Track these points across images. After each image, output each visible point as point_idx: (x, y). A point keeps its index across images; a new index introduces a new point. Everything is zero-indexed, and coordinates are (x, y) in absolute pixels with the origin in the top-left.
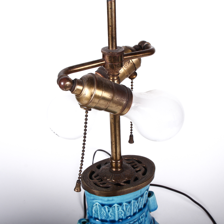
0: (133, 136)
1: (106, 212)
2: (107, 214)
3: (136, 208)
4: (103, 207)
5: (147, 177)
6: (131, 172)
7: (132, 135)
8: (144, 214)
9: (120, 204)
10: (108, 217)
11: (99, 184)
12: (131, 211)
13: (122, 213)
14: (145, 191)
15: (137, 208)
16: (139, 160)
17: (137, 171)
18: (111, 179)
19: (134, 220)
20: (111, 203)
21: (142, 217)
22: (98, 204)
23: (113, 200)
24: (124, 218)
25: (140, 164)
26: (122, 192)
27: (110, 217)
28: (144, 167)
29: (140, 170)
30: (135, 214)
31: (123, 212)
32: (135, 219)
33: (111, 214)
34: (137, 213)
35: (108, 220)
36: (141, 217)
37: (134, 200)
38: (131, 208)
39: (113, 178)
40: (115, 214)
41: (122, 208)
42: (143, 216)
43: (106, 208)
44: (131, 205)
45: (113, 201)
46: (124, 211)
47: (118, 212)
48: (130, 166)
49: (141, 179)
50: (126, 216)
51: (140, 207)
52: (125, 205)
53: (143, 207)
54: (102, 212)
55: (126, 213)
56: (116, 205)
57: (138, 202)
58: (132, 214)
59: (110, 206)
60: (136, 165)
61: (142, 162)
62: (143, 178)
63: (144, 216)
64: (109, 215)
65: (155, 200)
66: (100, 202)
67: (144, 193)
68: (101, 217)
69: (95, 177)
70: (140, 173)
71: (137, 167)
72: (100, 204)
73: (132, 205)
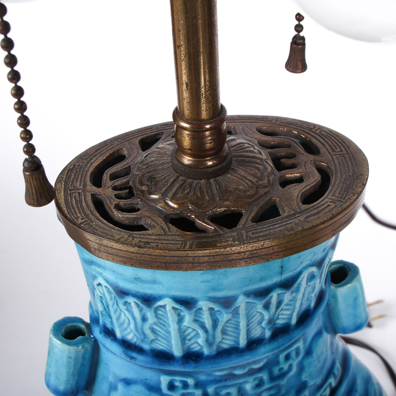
0: (304, 44)
1: (134, 318)
2: (139, 327)
3: (260, 323)
4: (123, 301)
5: (318, 213)
6: (254, 180)
7: (303, 38)
8: (300, 344)
9: (187, 303)
10: (143, 337)
11: (112, 207)
12: (239, 334)
13: (197, 335)
14: (306, 268)
15: (264, 324)
16: (314, 140)
17: (285, 183)
18: (164, 195)
19: (249, 364)
20: (148, 290)
21: (287, 357)
22: (104, 283)
23: (154, 282)
24: (206, 351)
25: (311, 157)
26: (190, 259)
27: (152, 341)
28: (320, 170)
29: (300, 180)
30: (254, 344)
31: (201, 332)
32: (254, 363)
33: (153, 331)
34: (265, 341)
35: (146, 347)
36: (282, 357)
37: (248, 294)
38: (239, 322)
39: (170, 195)
40: (169, 333)
41: (196, 316)
42: (293, 354)
43: (133, 305)
44: (236, 313)
45: (155, 286)
46: (203, 327)
47: (180, 329)
48: (264, 156)
49: (289, 217)
50: (215, 348)
51: (280, 322)
52: (205, 308)
53: (294, 321)
54: (123, 317)
55: (214, 336)
56: (168, 303)
57: (267, 307)
58: (243, 342)
59: (148, 300)
60: (292, 156)
61: (323, 150)
62: (302, 212)
63: (298, 354)
64: (148, 332)
65: (357, 298)
66: (111, 277)
67: (300, 273)
68: (121, 333)
69: (114, 177)
70: (296, 191)
71: (293, 167)
72: (111, 285)
73: (242, 311)
